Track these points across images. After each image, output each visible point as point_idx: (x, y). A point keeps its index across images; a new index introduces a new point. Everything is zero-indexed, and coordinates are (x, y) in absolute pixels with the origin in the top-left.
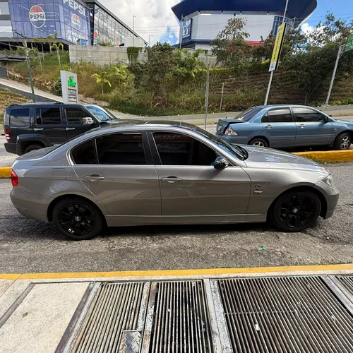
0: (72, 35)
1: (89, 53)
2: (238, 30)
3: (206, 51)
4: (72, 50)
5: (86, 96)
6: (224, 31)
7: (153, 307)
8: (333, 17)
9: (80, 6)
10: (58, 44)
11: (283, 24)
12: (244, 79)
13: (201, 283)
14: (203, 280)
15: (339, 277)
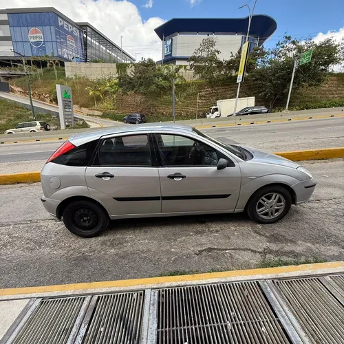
0: (67, 54)
1: (83, 69)
2: (211, 48)
3: (185, 66)
4: (68, 67)
5: (81, 107)
6: (199, 49)
7: (86, 327)
8: (290, 37)
9: (74, 28)
10: (54, 61)
11: (247, 43)
12: (218, 89)
13: (142, 294)
14: (144, 291)
15: (275, 281)
